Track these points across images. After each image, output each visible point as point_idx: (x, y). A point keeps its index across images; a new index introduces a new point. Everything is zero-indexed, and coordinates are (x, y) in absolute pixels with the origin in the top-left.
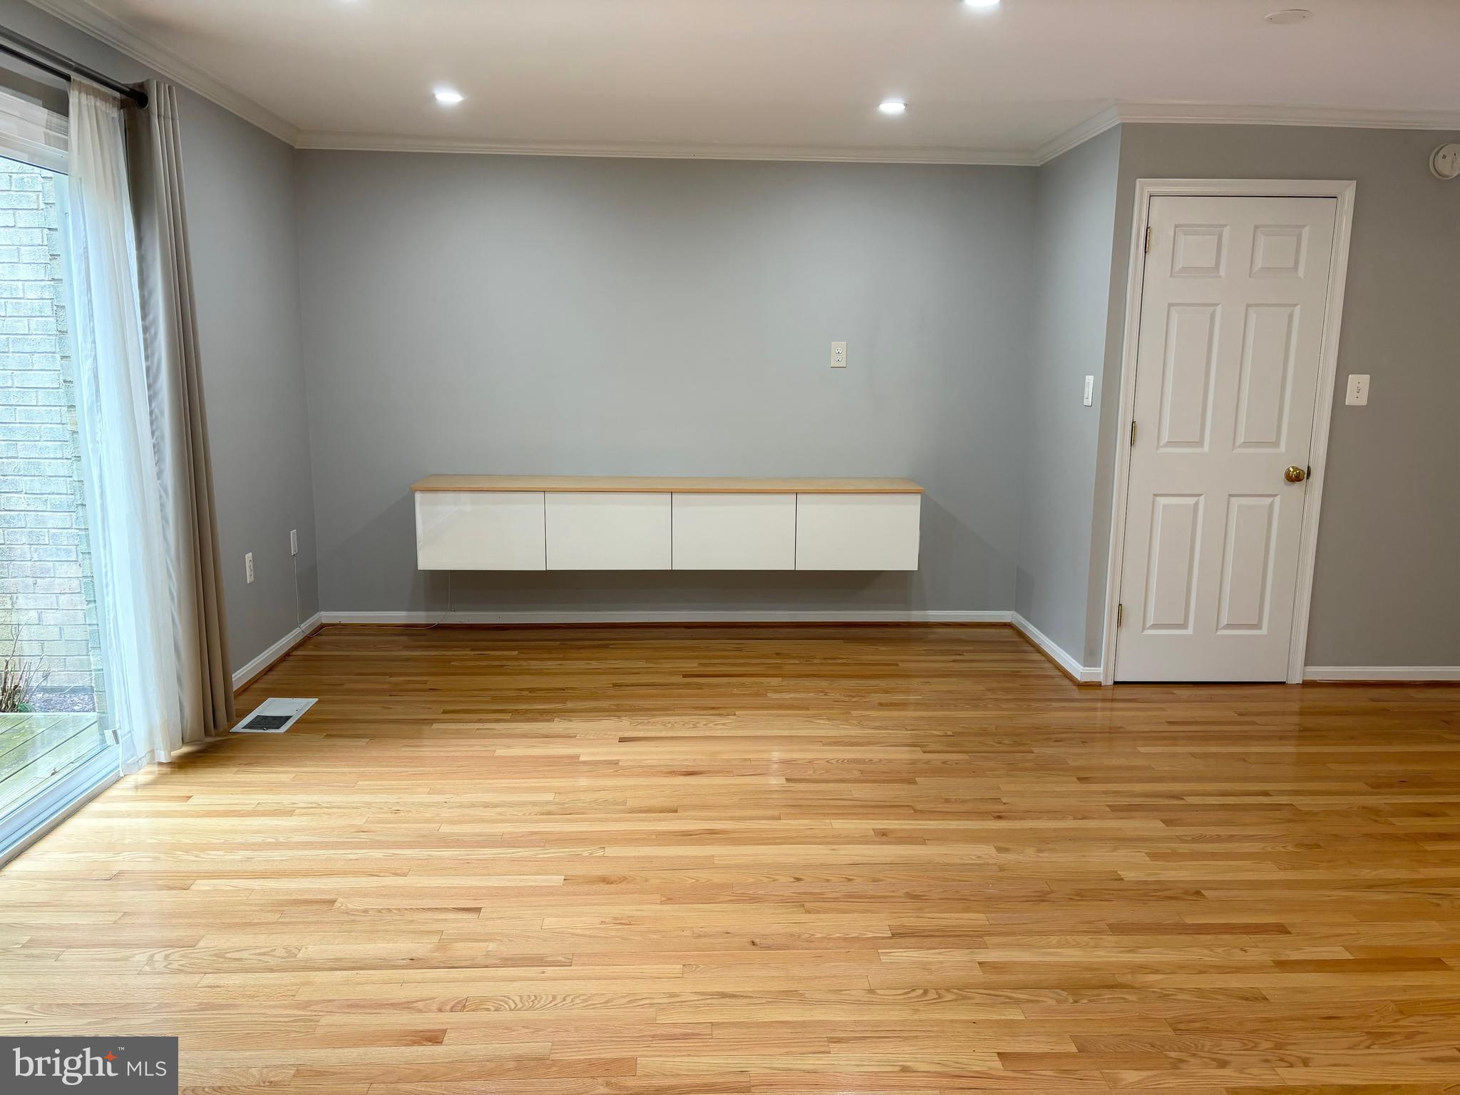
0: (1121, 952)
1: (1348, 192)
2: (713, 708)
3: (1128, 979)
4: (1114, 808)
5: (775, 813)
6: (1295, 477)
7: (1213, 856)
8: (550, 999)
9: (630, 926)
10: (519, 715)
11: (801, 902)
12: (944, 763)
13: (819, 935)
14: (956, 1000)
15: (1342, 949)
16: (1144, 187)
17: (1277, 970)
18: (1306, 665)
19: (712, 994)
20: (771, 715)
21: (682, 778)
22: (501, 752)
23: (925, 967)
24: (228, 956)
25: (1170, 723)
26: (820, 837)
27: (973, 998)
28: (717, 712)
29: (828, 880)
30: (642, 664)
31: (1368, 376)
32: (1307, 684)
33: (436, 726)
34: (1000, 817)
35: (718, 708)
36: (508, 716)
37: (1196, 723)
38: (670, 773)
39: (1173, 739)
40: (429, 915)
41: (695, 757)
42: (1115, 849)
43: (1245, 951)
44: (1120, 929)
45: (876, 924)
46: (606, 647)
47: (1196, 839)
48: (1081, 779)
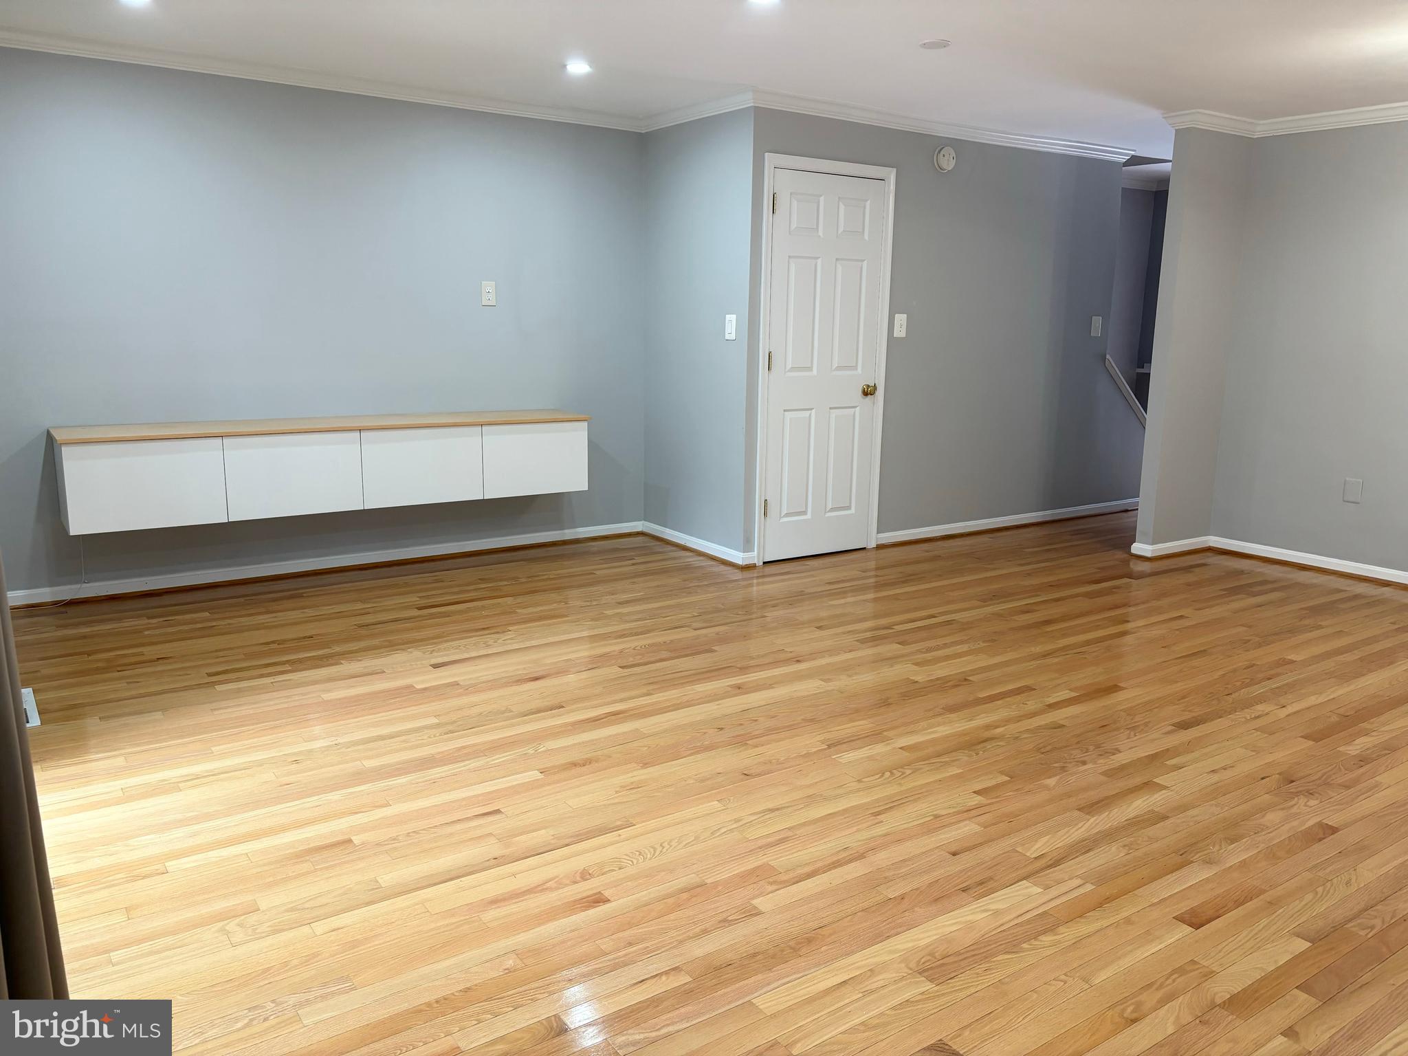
0: (967, 721)
1: (891, 175)
2: (484, 629)
3: (987, 734)
4: (863, 641)
5: (644, 690)
6: (868, 392)
7: (947, 658)
8: (652, 850)
9: (639, 789)
10: (298, 665)
11: (741, 741)
12: (717, 634)
13: (782, 759)
14: (912, 773)
15: (1068, 691)
16: (770, 159)
17: (1051, 710)
18: (878, 532)
19: (764, 811)
20: (544, 625)
21: (532, 683)
22: (326, 696)
23: (870, 758)
24: (307, 906)
25: (829, 583)
26: (698, 699)
27: (921, 769)
28: (493, 631)
29: (741, 724)
30: (359, 606)
31: (905, 315)
32: (880, 547)
33: (219, 688)
34: (798, 661)
35: (488, 628)
36: (287, 667)
37: (843, 581)
38: (518, 681)
39: (843, 593)
40: (458, 827)
41: (524, 666)
42: (892, 666)
43: (1026, 704)
44: (952, 709)
45: (811, 741)
46: (301, 596)
47: (929, 650)
48: (819, 628)
